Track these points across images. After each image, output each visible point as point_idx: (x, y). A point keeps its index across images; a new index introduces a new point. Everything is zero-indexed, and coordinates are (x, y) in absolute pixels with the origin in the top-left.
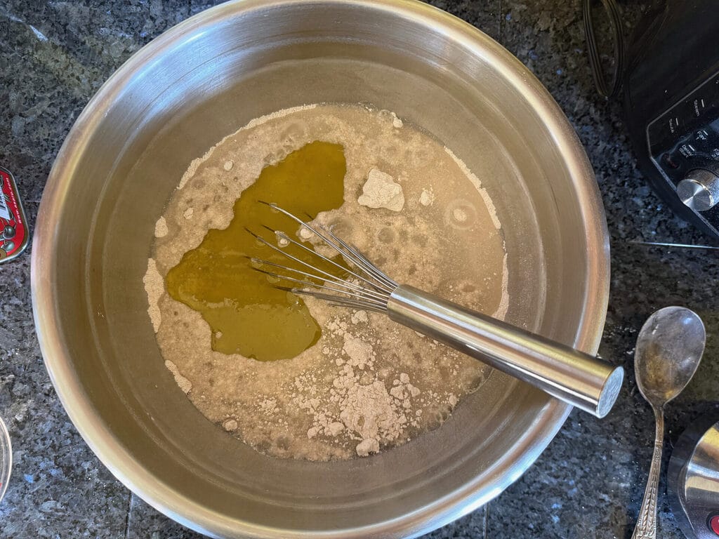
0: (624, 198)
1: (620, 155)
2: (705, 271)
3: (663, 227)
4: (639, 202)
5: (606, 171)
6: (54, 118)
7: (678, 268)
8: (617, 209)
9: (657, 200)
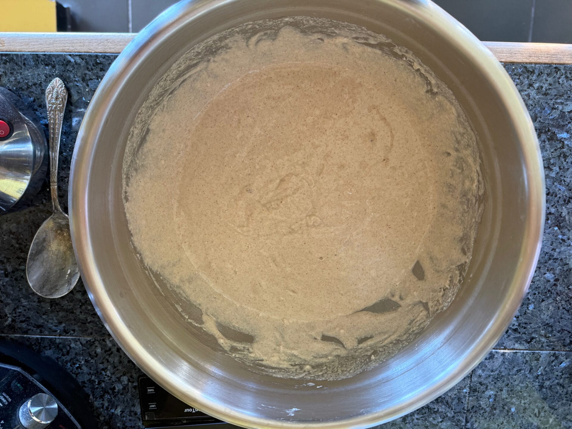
0: (98, 372)
1: (103, 405)
2: (29, 318)
3: (64, 350)
4: (85, 369)
5: (114, 392)
7: (50, 319)
8: (103, 363)
9: (71, 371)
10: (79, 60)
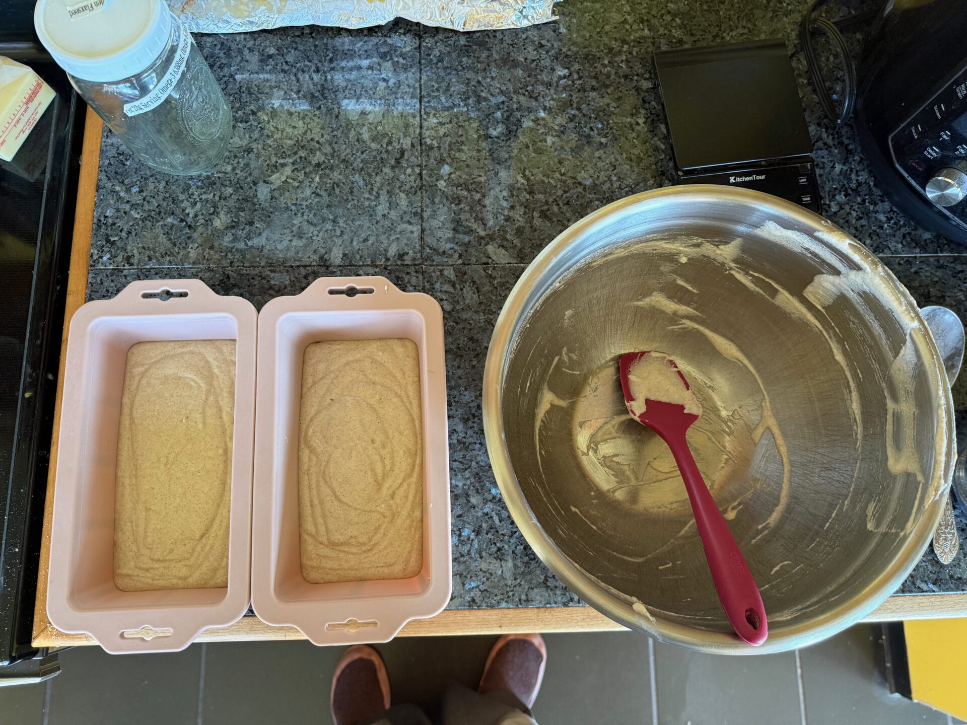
0: (867, 215)
1: (857, 175)
2: (954, 277)
3: (909, 239)
4: (882, 217)
5: (846, 191)
6: (300, 182)
7: (928, 276)
8: (862, 226)
9: (898, 214)
10: (924, 586)
